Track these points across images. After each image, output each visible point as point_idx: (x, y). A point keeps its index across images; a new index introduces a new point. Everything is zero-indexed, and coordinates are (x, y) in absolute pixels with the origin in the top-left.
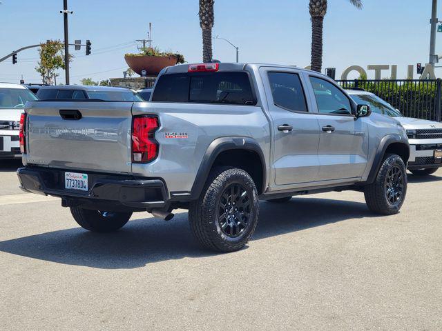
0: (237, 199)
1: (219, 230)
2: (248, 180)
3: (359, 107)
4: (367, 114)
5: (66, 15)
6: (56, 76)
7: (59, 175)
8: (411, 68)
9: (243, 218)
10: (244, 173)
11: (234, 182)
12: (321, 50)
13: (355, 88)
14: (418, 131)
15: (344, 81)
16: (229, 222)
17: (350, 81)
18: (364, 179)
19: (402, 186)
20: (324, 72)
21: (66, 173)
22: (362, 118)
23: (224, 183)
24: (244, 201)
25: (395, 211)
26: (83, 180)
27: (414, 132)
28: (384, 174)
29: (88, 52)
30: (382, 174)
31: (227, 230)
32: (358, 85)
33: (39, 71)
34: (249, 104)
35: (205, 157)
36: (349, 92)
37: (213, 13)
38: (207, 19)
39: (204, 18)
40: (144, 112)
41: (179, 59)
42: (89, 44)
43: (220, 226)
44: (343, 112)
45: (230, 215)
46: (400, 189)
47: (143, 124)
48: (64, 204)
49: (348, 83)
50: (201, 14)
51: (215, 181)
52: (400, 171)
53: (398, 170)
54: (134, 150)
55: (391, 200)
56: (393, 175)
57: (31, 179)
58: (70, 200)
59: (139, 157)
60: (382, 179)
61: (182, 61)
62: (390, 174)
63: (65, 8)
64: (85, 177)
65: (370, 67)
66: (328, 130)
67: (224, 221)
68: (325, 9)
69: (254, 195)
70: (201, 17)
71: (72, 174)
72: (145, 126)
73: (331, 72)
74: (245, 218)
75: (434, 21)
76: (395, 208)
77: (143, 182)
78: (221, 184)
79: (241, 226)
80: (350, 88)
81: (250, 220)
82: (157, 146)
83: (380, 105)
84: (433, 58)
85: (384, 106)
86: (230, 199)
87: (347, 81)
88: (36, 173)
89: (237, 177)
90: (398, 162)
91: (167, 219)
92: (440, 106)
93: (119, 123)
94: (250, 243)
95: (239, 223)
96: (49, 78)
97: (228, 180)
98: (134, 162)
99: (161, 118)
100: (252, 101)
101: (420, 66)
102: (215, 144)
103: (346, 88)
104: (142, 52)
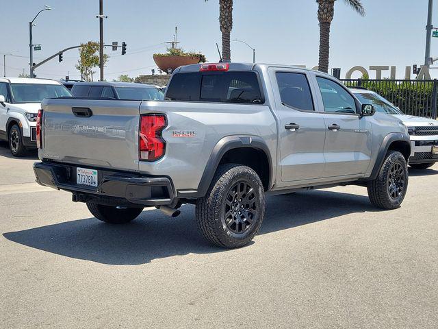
0: (244, 196)
1: (224, 227)
2: (255, 178)
3: (364, 106)
4: (372, 113)
5: (101, 19)
6: (92, 73)
7: (71, 171)
8: (408, 69)
9: (249, 215)
10: (250, 171)
11: (240, 180)
12: (328, 52)
13: (358, 87)
14: (418, 128)
15: (349, 80)
16: (235, 218)
17: (354, 80)
18: (368, 175)
19: (403, 182)
20: (330, 72)
21: (78, 168)
22: (366, 117)
23: (231, 181)
24: (250, 198)
25: (396, 206)
26: (93, 176)
27: (414, 129)
28: (386, 170)
29: (124, 53)
30: (385, 170)
31: (233, 227)
32: (361, 84)
33: (79, 68)
34: (257, 103)
35: (212, 155)
36: (353, 91)
37: (231, 19)
38: (226, 24)
39: (223, 23)
40: (152, 110)
41: (202, 58)
42: (124, 45)
43: (226, 223)
44: (348, 111)
45: (236, 212)
46: (401, 184)
47: (150, 123)
48: (74, 199)
49: (352, 82)
50: (222, 19)
51: (221, 179)
52: (401, 167)
53: (399, 166)
54: (142, 148)
55: (393, 195)
56: (395, 171)
57: (46, 173)
58: (80, 195)
59: (145, 155)
60: (385, 175)
61: (204, 61)
62: (392, 171)
63: (101, 13)
64: (95, 173)
65: (372, 68)
66: (334, 128)
67: (230, 217)
68: (332, 15)
69: (260, 192)
70: (221, 22)
71: (84, 169)
72: (153, 125)
73: (337, 72)
74: (251, 215)
75: (429, 27)
76: (397, 203)
77: (149, 180)
78: (227, 182)
79: (247, 223)
80: (353, 87)
81: (256, 217)
82: (164, 144)
83: (381, 103)
84: (429, 60)
85: (385, 103)
86: (236, 196)
87: (351, 80)
88: (51, 168)
89: (244, 174)
90: (399, 159)
91: (174, 215)
92: (436, 104)
93: (128, 120)
94: (256, 238)
95: (245, 219)
96: (86, 75)
97: (234, 178)
98: (140, 160)
99: (168, 117)
100: (260, 100)
101: (416, 67)
102: (222, 142)
103: (350, 87)
104: (169, 53)
